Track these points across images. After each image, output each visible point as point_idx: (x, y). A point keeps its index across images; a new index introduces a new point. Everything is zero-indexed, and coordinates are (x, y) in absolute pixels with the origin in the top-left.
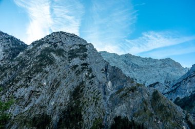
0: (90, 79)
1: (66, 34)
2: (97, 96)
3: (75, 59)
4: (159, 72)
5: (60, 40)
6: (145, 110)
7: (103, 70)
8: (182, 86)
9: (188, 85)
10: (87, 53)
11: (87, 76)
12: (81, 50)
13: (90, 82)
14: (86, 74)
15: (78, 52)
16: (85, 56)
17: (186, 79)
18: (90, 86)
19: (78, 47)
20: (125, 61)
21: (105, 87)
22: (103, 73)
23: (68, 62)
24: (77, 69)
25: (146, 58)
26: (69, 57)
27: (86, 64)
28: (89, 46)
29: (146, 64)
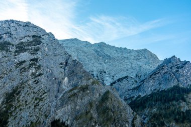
0: (36, 77)
1: (18, 23)
2: (41, 96)
3: (22, 54)
4: (131, 64)
5: (9, 30)
6: (87, 113)
7: (62, 64)
8: (145, 83)
9: (151, 82)
10: (40, 46)
11: (33, 74)
12: (34, 43)
13: (35, 81)
14: (34, 71)
15: (28, 45)
16: (37, 50)
17: (151, 76)
18: (35, 85)
19: (31, 39)
20: (97, 51)
21: (60, 83)
22: (61, 67)
23: (13, 57)
24: (23, 66)
25: (121, 48)
26: (16, 52)
27: (36, 60)
28: (47, 36)
29: (120, 55)
